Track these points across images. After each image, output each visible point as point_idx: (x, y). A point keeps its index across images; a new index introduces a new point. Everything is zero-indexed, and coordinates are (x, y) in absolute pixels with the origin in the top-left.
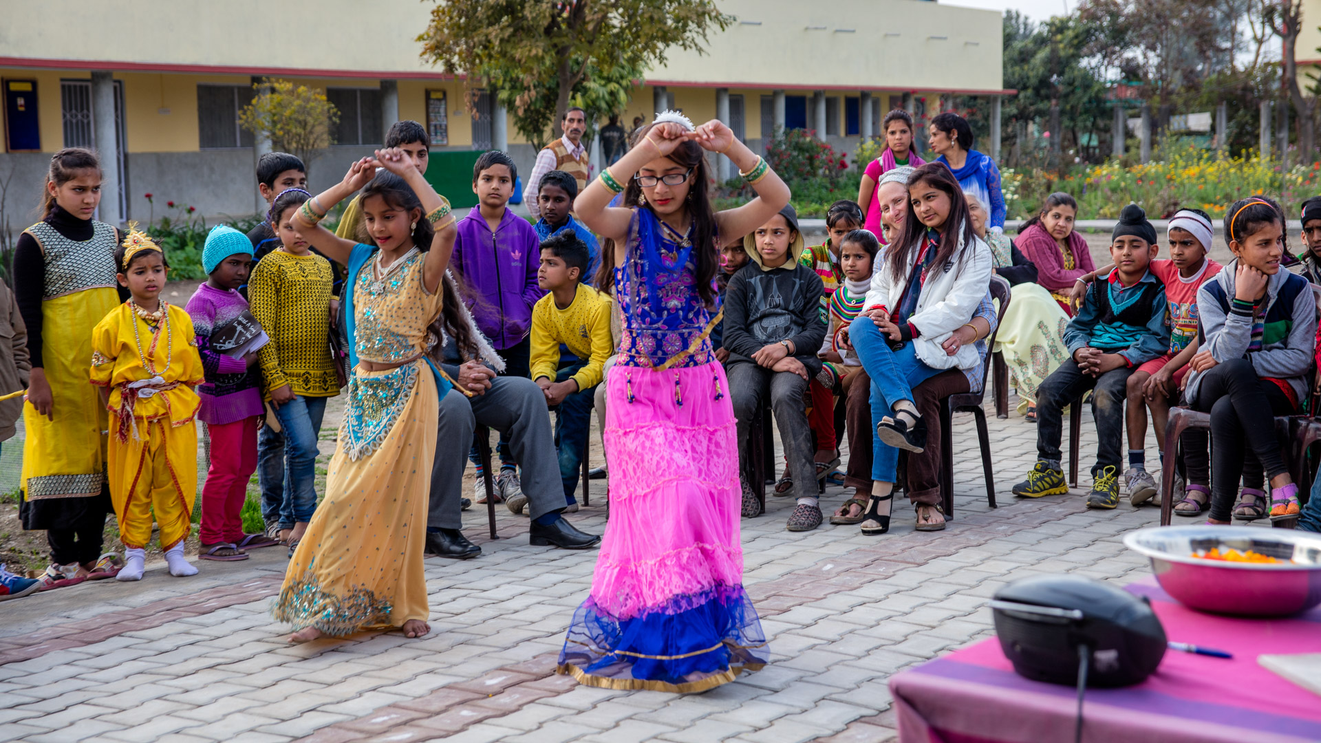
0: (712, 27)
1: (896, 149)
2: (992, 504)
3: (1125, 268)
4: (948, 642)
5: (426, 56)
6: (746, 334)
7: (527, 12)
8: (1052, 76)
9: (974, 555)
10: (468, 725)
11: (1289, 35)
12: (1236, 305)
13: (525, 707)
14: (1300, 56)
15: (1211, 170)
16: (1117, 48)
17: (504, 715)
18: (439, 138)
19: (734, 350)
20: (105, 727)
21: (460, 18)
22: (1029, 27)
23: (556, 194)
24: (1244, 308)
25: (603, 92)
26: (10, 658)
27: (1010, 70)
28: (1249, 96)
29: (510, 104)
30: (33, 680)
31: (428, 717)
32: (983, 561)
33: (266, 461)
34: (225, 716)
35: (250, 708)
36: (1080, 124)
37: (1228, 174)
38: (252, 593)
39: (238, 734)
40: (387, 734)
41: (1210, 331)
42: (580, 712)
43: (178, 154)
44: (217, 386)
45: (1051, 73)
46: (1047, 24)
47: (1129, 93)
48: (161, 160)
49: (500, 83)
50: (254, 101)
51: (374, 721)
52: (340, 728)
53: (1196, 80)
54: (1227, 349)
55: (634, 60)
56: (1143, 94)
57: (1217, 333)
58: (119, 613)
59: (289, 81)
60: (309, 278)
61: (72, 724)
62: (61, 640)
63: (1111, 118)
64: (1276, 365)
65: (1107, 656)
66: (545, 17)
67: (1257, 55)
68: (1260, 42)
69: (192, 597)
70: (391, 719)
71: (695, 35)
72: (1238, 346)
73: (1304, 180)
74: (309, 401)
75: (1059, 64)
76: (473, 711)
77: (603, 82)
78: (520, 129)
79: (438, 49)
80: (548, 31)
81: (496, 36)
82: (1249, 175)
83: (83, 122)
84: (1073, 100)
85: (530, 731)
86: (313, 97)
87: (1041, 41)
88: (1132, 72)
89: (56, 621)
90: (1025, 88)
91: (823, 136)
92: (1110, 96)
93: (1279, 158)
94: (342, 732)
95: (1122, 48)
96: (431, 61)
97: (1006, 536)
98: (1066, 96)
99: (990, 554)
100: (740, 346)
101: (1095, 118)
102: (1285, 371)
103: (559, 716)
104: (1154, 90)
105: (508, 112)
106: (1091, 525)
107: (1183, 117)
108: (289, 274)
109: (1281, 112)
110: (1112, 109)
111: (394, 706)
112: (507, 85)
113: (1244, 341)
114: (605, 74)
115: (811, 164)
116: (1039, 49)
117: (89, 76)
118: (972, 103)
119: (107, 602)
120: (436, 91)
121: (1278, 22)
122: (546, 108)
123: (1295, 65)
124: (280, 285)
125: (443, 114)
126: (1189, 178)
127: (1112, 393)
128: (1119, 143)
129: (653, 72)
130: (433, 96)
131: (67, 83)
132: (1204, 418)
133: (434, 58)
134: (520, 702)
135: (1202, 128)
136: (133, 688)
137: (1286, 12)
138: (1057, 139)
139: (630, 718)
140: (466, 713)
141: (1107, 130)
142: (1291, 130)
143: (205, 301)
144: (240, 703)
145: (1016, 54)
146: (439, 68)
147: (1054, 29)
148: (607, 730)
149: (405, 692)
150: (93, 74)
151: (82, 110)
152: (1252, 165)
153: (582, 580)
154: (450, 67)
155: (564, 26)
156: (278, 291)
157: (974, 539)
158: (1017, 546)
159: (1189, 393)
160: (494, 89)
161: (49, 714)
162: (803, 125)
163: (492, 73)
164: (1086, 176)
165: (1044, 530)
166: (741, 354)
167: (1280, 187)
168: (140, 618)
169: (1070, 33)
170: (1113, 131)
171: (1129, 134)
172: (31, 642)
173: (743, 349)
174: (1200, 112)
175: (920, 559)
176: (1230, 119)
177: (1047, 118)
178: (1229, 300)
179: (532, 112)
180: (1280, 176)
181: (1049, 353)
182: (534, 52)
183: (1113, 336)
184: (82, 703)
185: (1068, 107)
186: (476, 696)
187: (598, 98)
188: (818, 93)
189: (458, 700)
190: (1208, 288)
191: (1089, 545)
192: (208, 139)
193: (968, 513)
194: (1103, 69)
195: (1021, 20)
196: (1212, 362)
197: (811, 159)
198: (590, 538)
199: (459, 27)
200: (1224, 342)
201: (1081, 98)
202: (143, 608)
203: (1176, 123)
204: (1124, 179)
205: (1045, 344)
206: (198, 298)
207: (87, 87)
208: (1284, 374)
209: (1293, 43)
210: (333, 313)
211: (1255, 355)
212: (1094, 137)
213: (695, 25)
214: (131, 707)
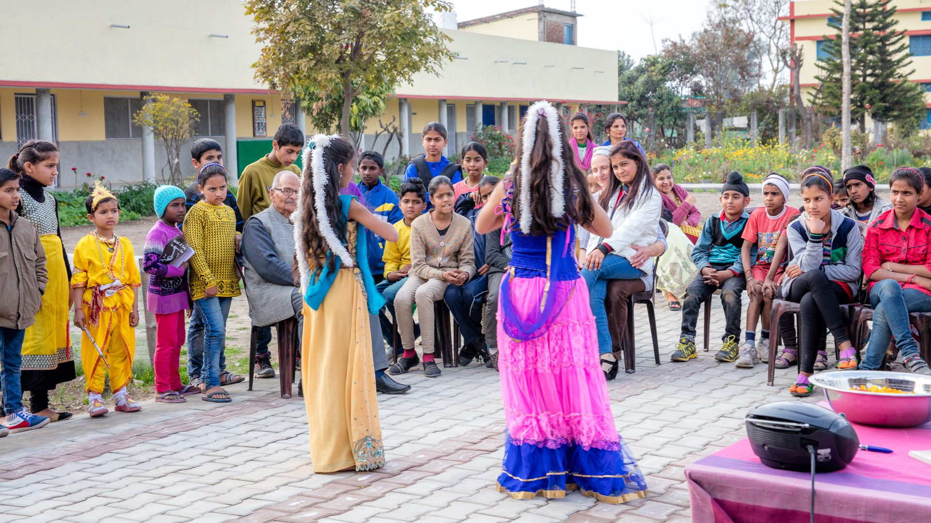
0: (445, 60)
1: (578, 138)
2: (658, 362)
3: (729, 211)
4: (648, 450)
5: (258, 79)
6: (500, 255)
7: (324, 51)
8: (648, 93)
9: (653, 395)
10: (352, 506)
11: (796, 68)
12: (813, 237)
13: (386, 495)
14: (801, 82)
15: (751, 152)
16: (688, 75)
17: (374, 500)
18: (261, 131)
19: (493, 265)
20: (114, 511)
21: (280, 54)
22: (631, 62)
23: (371, 165)
24: (818, 238)
25: (370, 102)
26: (41, 468)
27: (622, 89)
28: (771, 106)
29: (309, 110)
30: (59, 481)
31: (325, 502)
32: (660, 398)
33: (194, 339)
34: (192, 503)
35: (207, 497)
36: (666, 123)
37: (761, 155)
38: (191, 424)
39: (203, 514)
40: (301, 513)
41: (797, 253)
42: (423, 497)
43: (92, 142)
44: (163, 289)
45: (648, 90)
46: (645, 60)
47: (696, 103)
48: (80, 146)
49: (302, 96)
50: (144, 108)
51: (290, 504)
52: (269, 509)
53: (738, 95)
54: (809, 265)
55: (393, 81)
56: (705, 103)
57: (801, 254)
58: (106, 438)
59: (167, 95)
60: (223, 220)
61: (92, 509)
62: (71, 455)
63: (686, 119)
64: (840, 274)
65: (825, 452)
66: (336, 54)
67: (775, 80)
68: (776, 71)
69: (152, 427)
70: (302, 503)
71: (433, 65)
72: (815, 262)
73: (807, 159)
74: (222, 300)
75: (653, 85)
76: (354, 497)
77: (369, 96)
78: (315, 125)
79: (266, 73)
80: (337, 62)
81: (305, 66)
82: (775, 155)
83: (29, 121)
84: (662, 109)
85: (393, 510)
86: (182, 105)
87: (641, 71)
88: (697, 90)
89: (66, 443)
90: (632, 100)
91: (506, 130)
92: (684, 105)
93: (791, 145)
94: (271, 512)
95: (691, 75)
96: (261, 81)
97: (671, 382)
98: (658, 105)
99: (663, 394)
100: (497, 262)
101: (675, 120)
102: (845, 278)
103: (411, 500)
104: (711, 102)
105: (307, 114)
106: (722, 374)
107: (730, 119)
108: (210, 217)
109: (791, 116)
110: (686, 114)
111: (301, 495)
112: (307, 98)
113: (819, 258)
114: (371, 91)
115: (500, 148)
116: (640, 75)
117: (35, 92)
118: (598, 109)
119: (96, 431)
120: (258, 101)
121: (788, 59)
122: (332, 112)
123: (799, 86)
124: (204, 224)
125: (263, 116)
126: (737, 157)
127: (735, 292)
128: (691, 135)
129: (402, 89)
130: (257, 104)
131: (19, 96)
132: (795, 306)
133: (263, 79)
134: (383, 491)
135: (742, 126)
136: (127, 486)
137: (793, 53)
138: (653, 133)
139: (456, 500)
140: (350, 499)
141: (683, 127)
142: (798, 127)
143: (161, 233)
144: (200, 494)
145: (626, 79)
146: (266, 86)
147: (649, 63)
148: (443, 508)
149: (306, 486)
150: (37, 90)
151: (29, 113)
152: (776, 150)
153: (405, 413)
154: (274, 85)
155: (347, 59)
156: (203, 228)
157: (651, 384)
158: (679, 388)
159: (785, 291)
160: (298, 100)
161: (76, 503)
162: (493, 123)
163: (297, 90)
164: (674, 156)
165: (694, 378)
166: (497, 267)
167: (794, 163)
168: (120, 440)
169: (659, 66)
170: (687, 128)
171: (697, 129)
172: (52, 457)
173: (499, 264)
174: (741, 115)
175: (620, 398)
176: (760, 120)
177: (646, 119)
178: (807, 233)
179: (323, 114)
180: (792, 156)
181: (682, 267)
182: (329, 76)
183: (727, 255)
184: (96, 496)
185: (659, 112)
186: (354, 488)
187: (366, 106)
188: (503, 103)
189: (342, 490)
190: (793, 226)
191: (724, 388)
192: (111, 132)
193: (644, 368)
194: (680, 88)
195: (626, 57)
196: (800, 272)
197: (500, 145)
198: (404, 387)
199: (279, 59)
200: (806, 260)
201: (667, 107)
202: (121, 435)
203: (726, 123)
204: (696, 158)
205: (680, 262)
206: (157, 231)
207: (32, 99)
208: (843, 280)
209: (798, 73)
210: (237, 243)
211: (826, 267)
212: (675, 131)
213: (432, 59)
214: (129, 498)
